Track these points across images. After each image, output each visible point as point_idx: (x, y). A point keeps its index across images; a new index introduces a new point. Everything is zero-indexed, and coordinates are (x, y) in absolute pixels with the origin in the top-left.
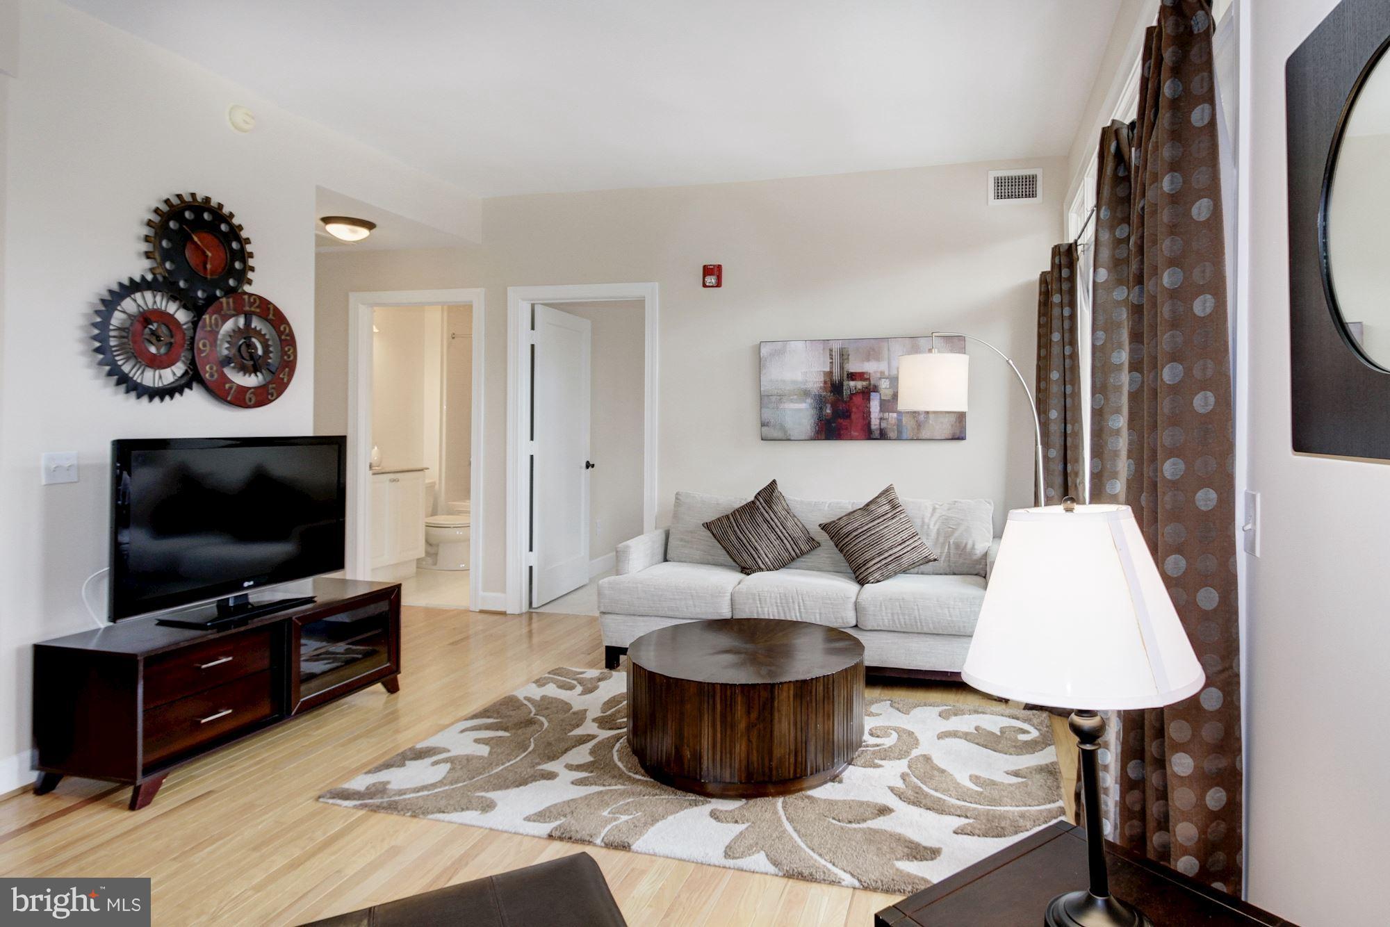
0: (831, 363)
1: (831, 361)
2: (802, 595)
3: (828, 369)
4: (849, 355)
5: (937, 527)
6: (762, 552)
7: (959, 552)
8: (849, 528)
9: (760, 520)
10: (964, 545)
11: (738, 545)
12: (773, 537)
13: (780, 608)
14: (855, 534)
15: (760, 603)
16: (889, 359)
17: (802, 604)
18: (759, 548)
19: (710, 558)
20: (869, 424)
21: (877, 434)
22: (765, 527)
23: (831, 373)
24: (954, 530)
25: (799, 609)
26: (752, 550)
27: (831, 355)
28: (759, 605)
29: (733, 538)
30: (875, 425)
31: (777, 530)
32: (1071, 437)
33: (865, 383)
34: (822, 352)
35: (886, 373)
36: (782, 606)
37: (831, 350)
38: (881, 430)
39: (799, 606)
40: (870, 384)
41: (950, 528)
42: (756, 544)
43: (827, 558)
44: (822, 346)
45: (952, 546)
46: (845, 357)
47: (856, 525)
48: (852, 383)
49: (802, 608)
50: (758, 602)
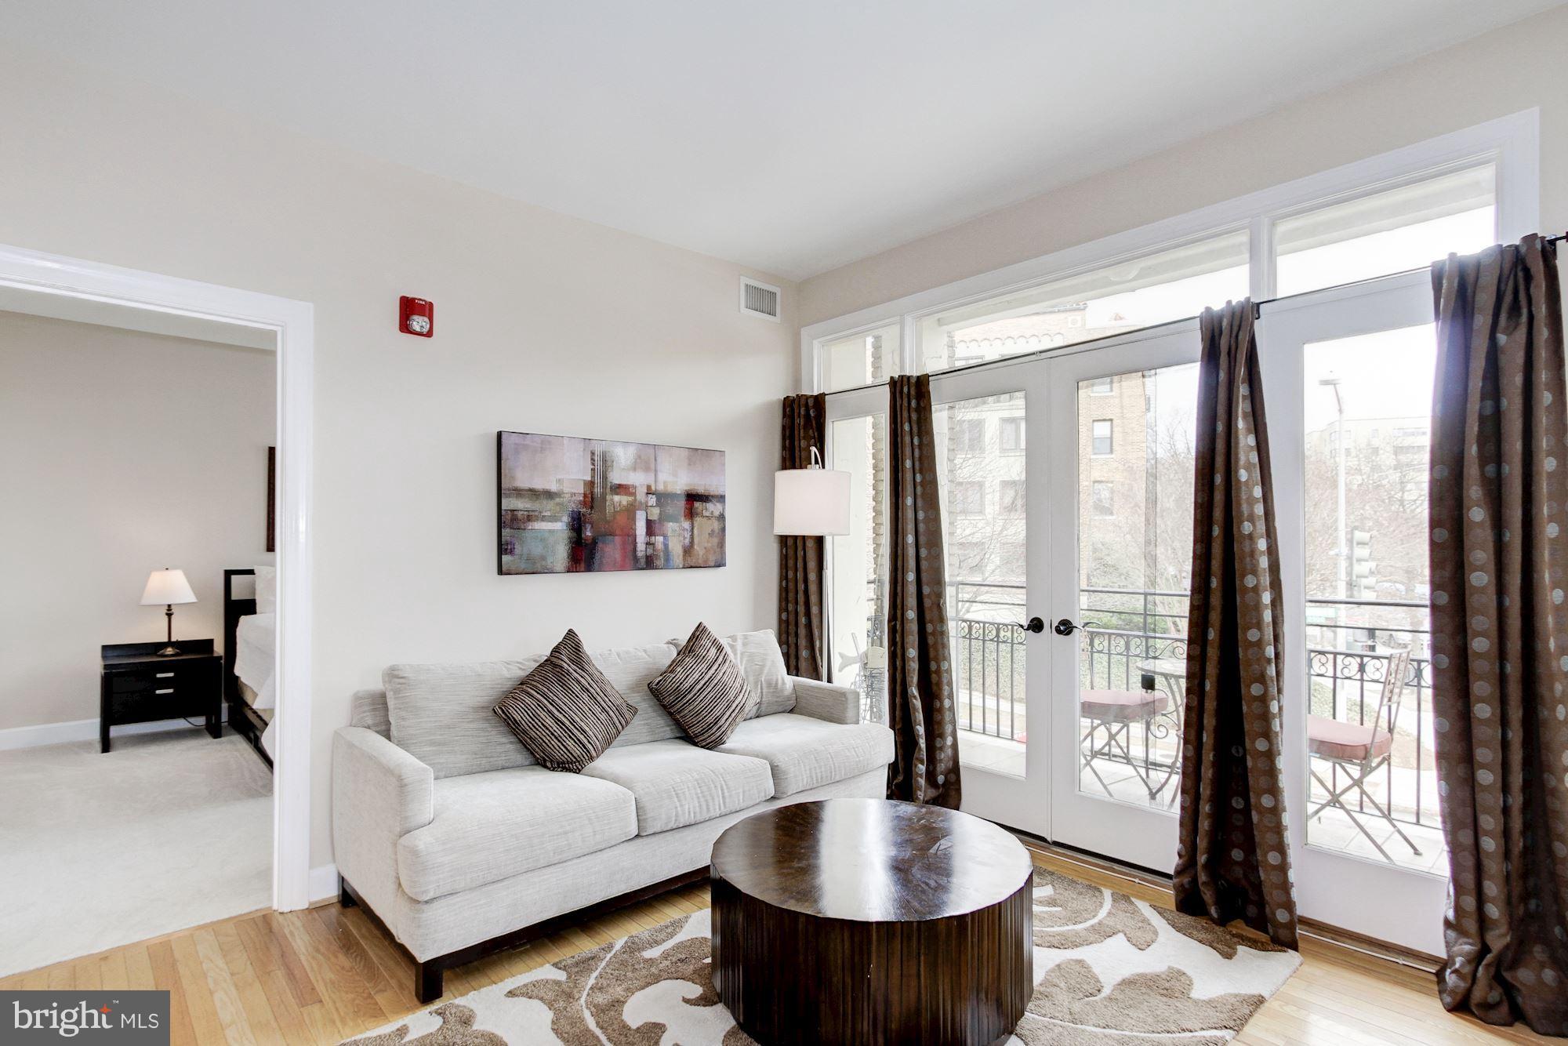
0: (593, 470)
1: (592, 467)
2: (721, 775)
3: (588, 478)
4: (613, 462)
5: (743, 667)
6: (591, 733)
7: (772, 690)
8: (691, 681)
9: (577, 689)
10: (775, 680)
11: (558, 732)
12: (597, 709)
13: (702, 800)
14: (698, 687)
15: (679, 801)
16: (656, 471)
17: (725, 787)
18: (587, 729)
19: (484, 761)
20: (635, 550)
21: (643, 561)
22: (585, 696)
23: (592, 484)
24: (762, 667)
25: (723, 794)
26: (579, 734)
27: (593, 460)
28: (678, 804)
29: (549, 721)
30: (641, 551)
31: (599, 698)
32: (926, 560)
33: (630, 499)
34: (582, 454)
35: (653, 488)
36: (704, 796)
37: (593, 454)
38: (647, 557)
39: (722, 790)
40: (635, 500)
41: (757, 665)
42: (583, 724)
43: (644, 724)
44: (582, 445)
45: (764, 685)
46: (609, 463)
47: (696, 676)
48: (617, 498)
49: (726, 791)
50: (676, 800)
